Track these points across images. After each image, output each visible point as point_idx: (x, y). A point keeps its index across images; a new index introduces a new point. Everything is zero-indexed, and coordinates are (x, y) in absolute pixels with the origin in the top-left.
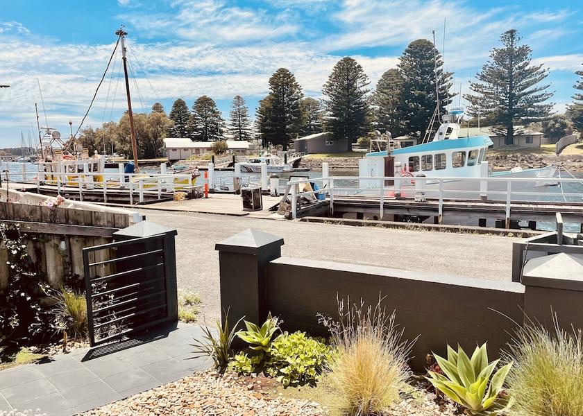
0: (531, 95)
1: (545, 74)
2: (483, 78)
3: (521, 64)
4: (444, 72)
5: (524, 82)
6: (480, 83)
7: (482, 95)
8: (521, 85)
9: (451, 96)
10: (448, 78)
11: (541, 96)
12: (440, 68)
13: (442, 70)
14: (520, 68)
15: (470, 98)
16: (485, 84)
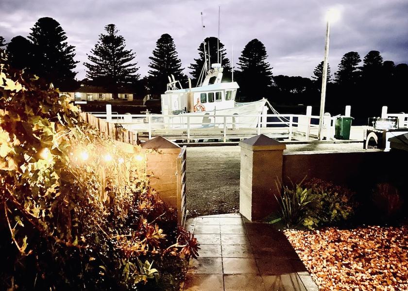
0: (126, 68)
1: (133, 56)
2: (96, 53)
3: (119, 48)
4: (69, 45)
5: (121, 59)
6: (95, 56)
7: (97, 65)
8: (119, 61)
9: (75, 63)
10: (72, 50)
11: (132, 69)
12: (65, 41)
13: (67, 43)
14: (118, 50)
15: (88, 65)
16: (98, 57)
